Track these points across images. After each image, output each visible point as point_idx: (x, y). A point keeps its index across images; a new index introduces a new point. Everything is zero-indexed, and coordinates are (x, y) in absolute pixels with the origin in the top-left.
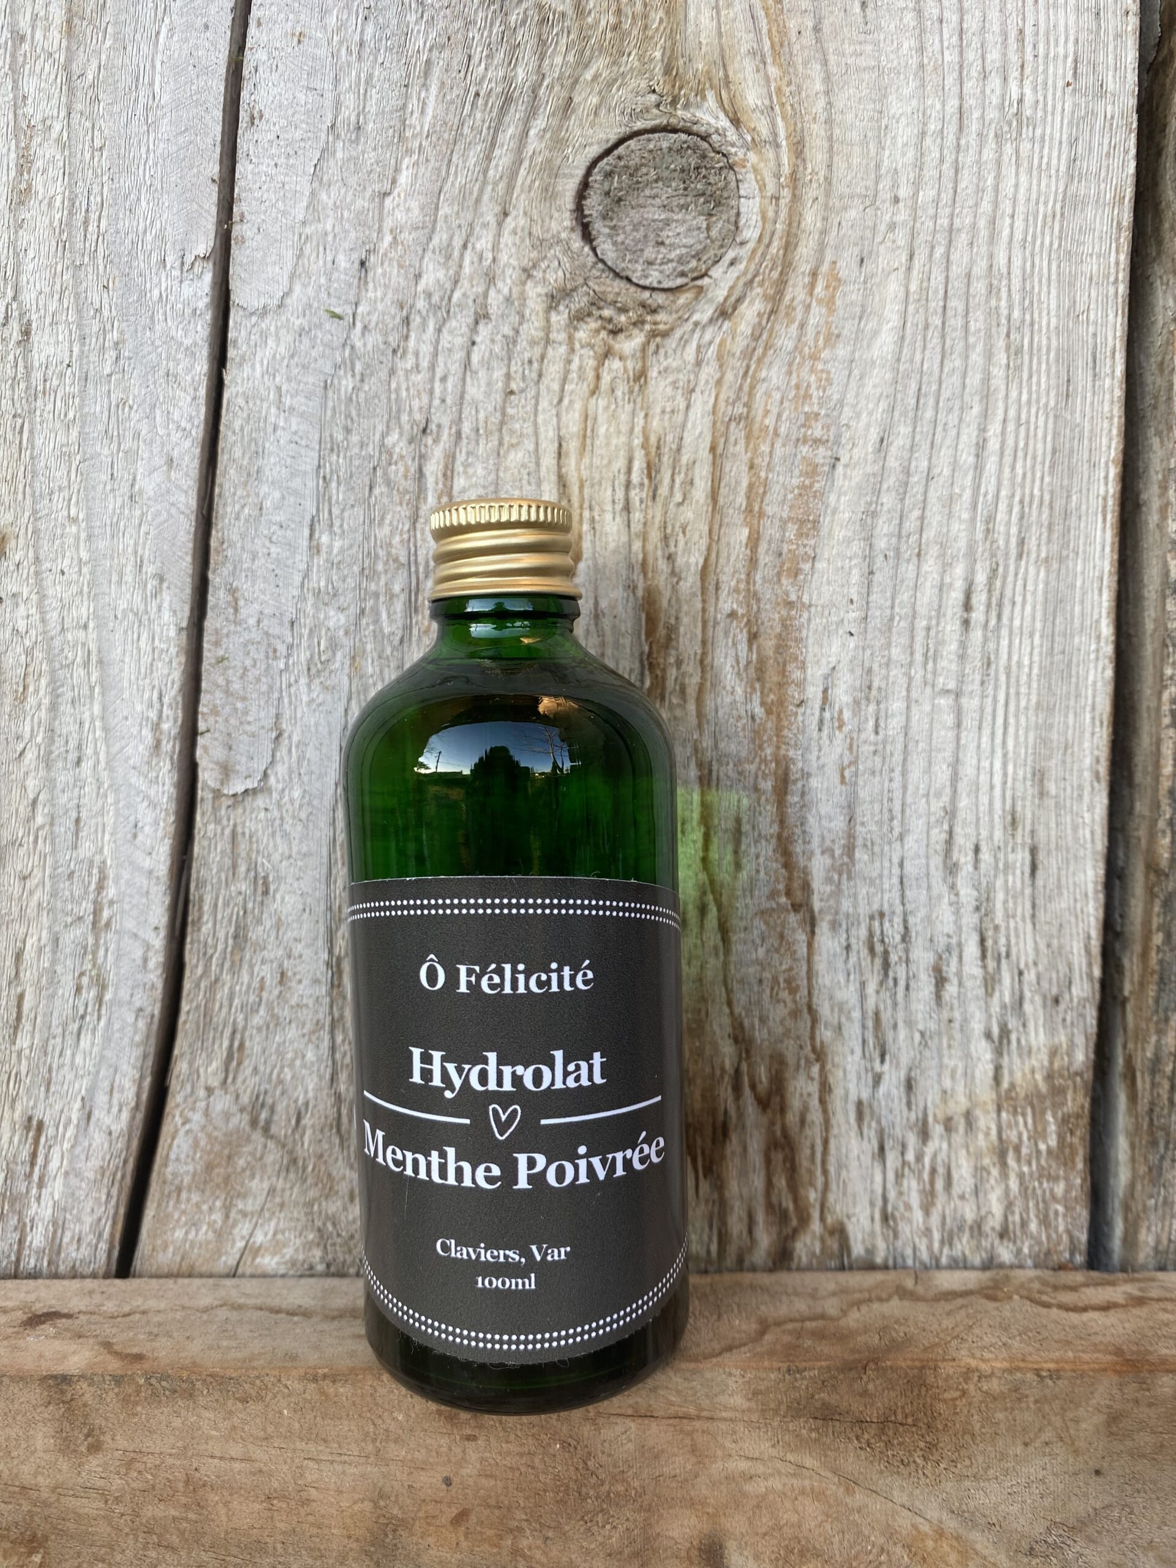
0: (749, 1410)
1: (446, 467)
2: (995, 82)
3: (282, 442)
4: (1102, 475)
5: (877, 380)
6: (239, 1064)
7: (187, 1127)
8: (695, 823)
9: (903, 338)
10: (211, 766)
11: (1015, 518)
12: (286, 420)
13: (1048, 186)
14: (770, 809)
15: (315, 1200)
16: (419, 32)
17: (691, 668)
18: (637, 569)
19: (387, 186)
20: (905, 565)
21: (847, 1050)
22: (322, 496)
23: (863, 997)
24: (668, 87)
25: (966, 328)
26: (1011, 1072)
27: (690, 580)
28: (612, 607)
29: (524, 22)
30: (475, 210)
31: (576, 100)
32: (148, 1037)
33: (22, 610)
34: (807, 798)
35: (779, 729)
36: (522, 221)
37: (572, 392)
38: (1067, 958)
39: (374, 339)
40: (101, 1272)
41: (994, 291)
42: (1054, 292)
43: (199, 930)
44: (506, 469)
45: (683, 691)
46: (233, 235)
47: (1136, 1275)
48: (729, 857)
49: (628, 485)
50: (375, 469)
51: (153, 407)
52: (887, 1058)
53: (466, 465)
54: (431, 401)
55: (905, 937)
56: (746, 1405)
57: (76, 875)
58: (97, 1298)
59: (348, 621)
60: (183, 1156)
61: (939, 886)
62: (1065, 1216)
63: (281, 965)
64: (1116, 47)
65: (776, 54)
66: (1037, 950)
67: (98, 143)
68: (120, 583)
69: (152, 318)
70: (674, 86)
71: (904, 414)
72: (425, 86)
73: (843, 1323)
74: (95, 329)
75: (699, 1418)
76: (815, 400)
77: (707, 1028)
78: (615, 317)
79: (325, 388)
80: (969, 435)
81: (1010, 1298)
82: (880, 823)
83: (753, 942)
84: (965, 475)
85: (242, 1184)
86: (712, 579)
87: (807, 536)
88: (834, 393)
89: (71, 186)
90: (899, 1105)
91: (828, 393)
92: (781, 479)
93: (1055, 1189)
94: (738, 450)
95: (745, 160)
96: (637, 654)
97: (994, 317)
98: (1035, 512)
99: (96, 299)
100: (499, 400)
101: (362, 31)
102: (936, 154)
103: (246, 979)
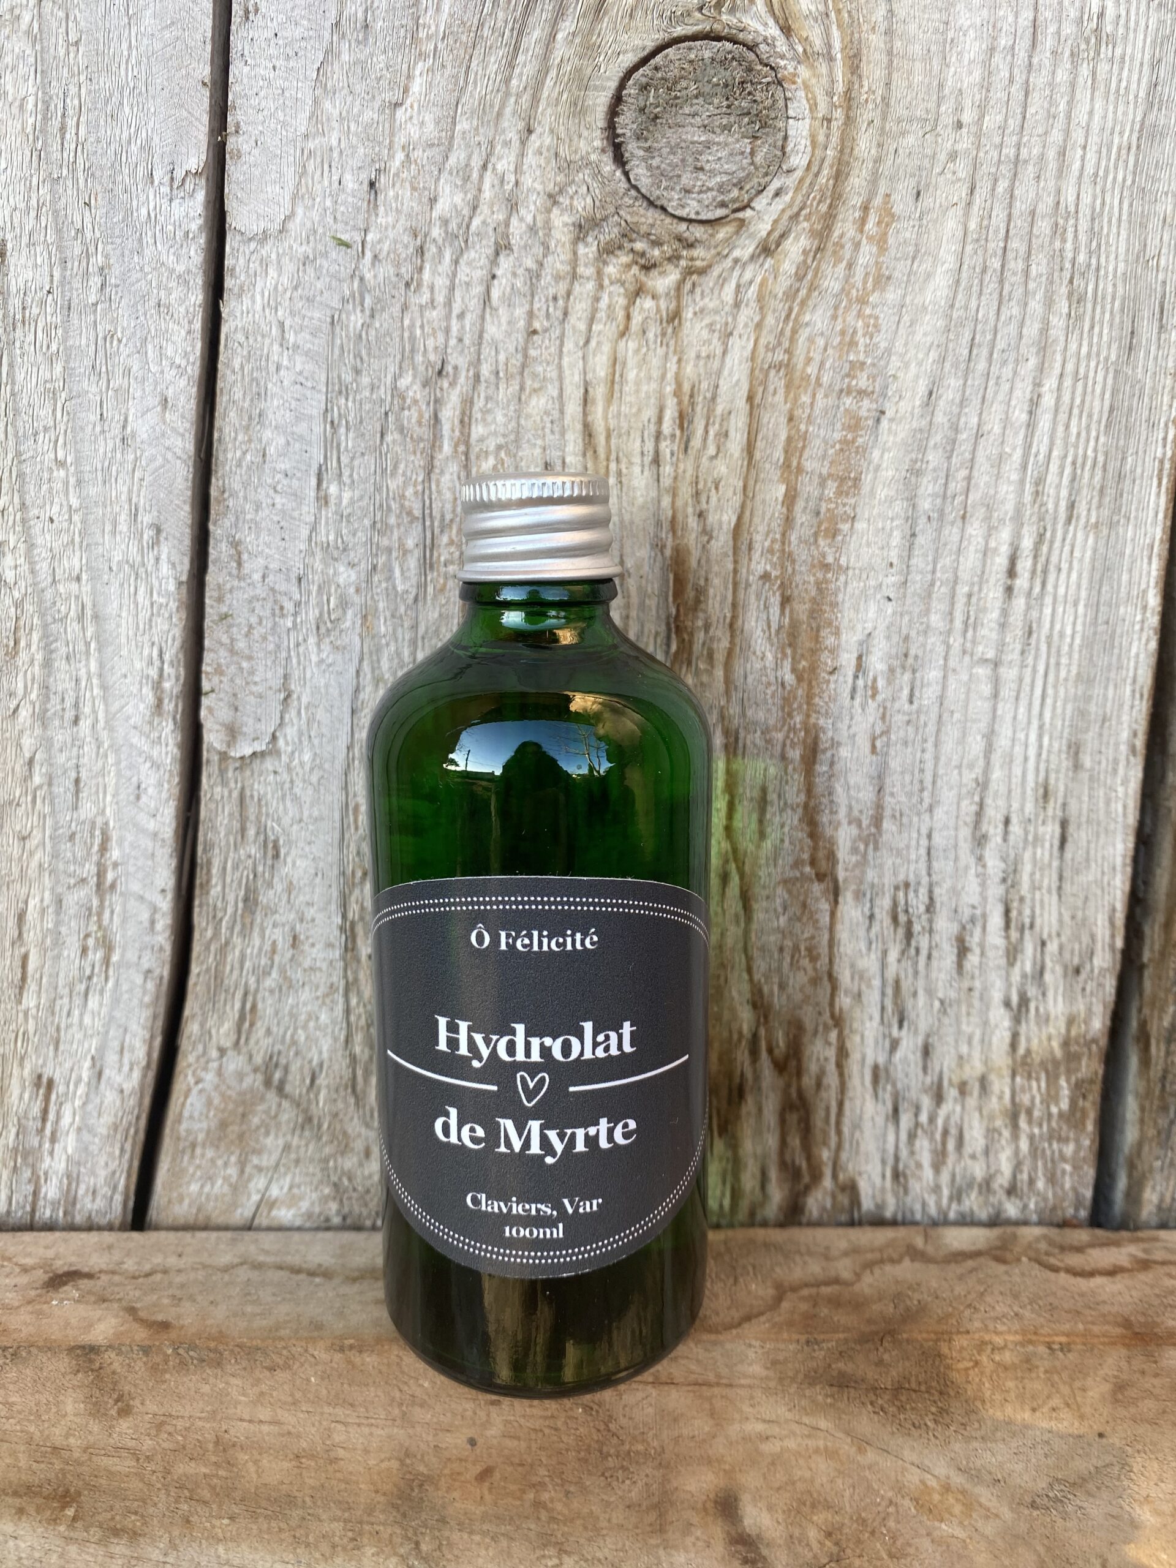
0: (767, 1378)
1: (463, 413)
3: (286, 383)
4: (1161, 436)
5: (929, 327)
6: (252, 1025)
7: (200, 1086)
8: (720, 791)
9: (958, 281)
10: (217, 727)
11: (1066, 480)
12: (290, 358)
13: (1125, 114)
14: (797, 779)
15: (330, 1156)
17: (720, 631)
18: (666, 526)
19: (398, 96)
20: (949, 527)
21: (866, 1017)
22: (331, 444)
23: (883, 966)
25: (1027, 272)
26: (1028, 1040)
27: (722, 538)
28: (639, 567)
30: (496, 125)
32: (157, 998)
33: (9, 560)
34: (837, 767)
35: (809, 697)
36: (547, 140)
37: (600, 333)
38: (1091, 930)
39: (386, 270)
40: (117, 1223)
41: (1059, 232)
42: (1124, 234)
43: (208, 893)
44: (528, 416)
45: (710, 656)
46: (228, 148)
47: (1140, 1234)
48: (754, 826)
49: (658, 436)
50: (386, 414)
51: (144, 341)
52: (906, 1024)
53: (486, 412)
55: (930, 908)
56: (764, 1373)
57: (78, 836)
58: (116, 1255)
59: (358, 578)
60: (196, 1114)
61: (966, 858)
62: (1071, 1175)
63: (293, 929)
66: (1061, 921)
67: (73, 37)
68: (114, 533)
69: (140, 240)
71: (956, 365)
73: (857, 1288)
74: (77, 251)
75: (718, 1384)
77: (727, 994)
78: (648, 250)
79: (332, 323)
80: (1023, 391)
81: (1019, 1260)
82: (910, 795)
83: (775, 910)
84: (1016, 433)
85: (257, 1141)
86: (745, 538)
87: (847, 494)
88: (882, 341)
89: (45, 86)
90: (915, 1069)
91: (876, 340)
92: (822, 432)
93: (1065, 1149)
94: (777, 399)
95: (795, 75)
96: (663, 617)
97: (1058, 260)
98: (1087, 475)
99: (77, 219)
100: (521, 340)
102: (1004, 74)
103: (257, 942)
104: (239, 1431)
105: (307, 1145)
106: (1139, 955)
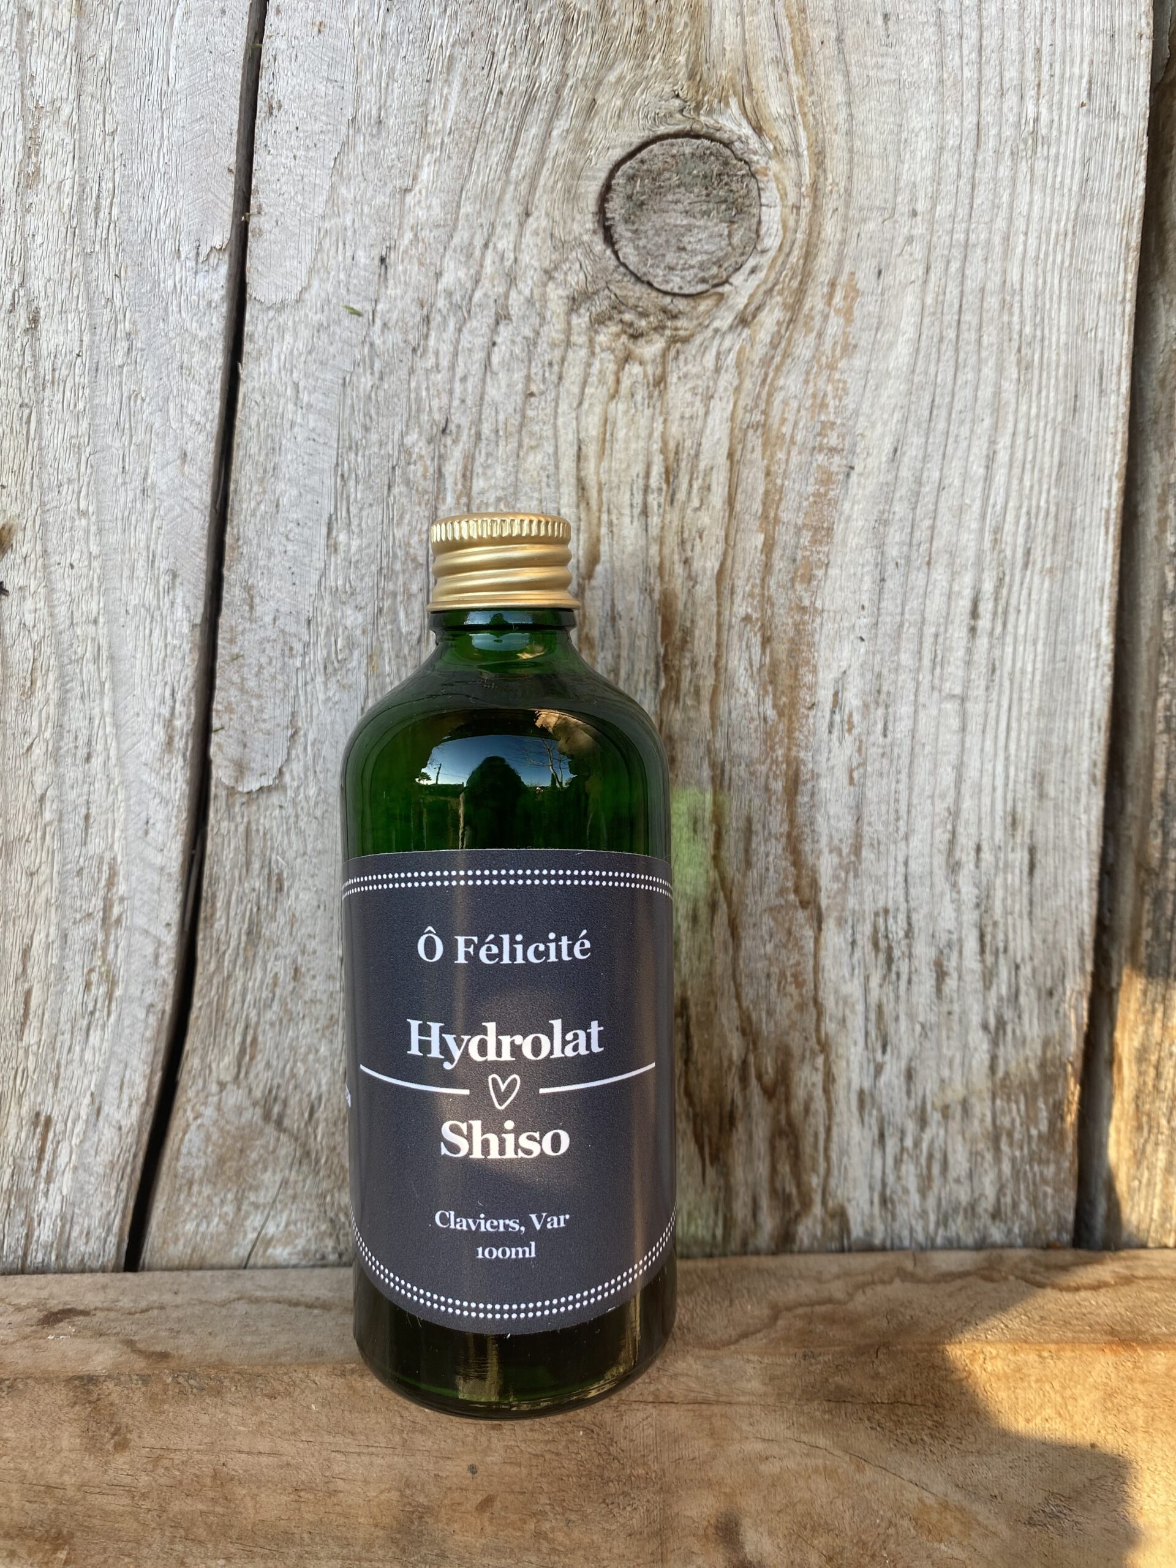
0: (765, 1394)
1: (465, 468)
2: (1011, 100)
3: (299, 439)
4: (1106, 488)
5: (893, 390)
6: (252, 1058)
7: (199, 1121)
8: (707, 822)
9: (918, 350)
10: (225, 763)
11: (1021, 529)
12: (303, 416)
13: (1061, 205)
14: (780, 810)
15: (328, 1191)
16: (442, 26)
17: (706, 670)
18: (654, 572)
19: (408, 183)
20: (915, 573)
21: (851, 1042)
22: (341, 495)
23: (866, 991)
24: (692, 92)
25: (979, 341)
26: (1007, 1062)
27: (706, 583)
28: (629, 609)
29: (548, 21)
30: (497, 209)
31: (601, 101)
32: (159, 1032)
33: (29, 604)
34: (816, 798)
35: (790, 731)
36: (544, 223)
37: (592, 395)
38: (1061, 953)
39: (394, 337)
40: (110, 1265)
41: (1007, 307)
42: (1064, 309)
43: (212, 926)
44: (526, 471)
45: (697, 693)
46: (251, 227)
47: (1123, 1254)
48: (741, 855)
49: (646, 489)
50: (393, 468)
51: (167, 400)
52: (889, 1049)
53: (486, 467)
55: (909, 933)
56: (763, 1389)
57: (85, 872)
58: (112, 1294)
59: (365, 620)
60: (194, 1150)
61: (941, 884)
62: (1053, 1197)
63: (295, 961)
64: (1129, 70)
65: (799, 64)
66: (1033, 945)
67: (109, 128)
68: (131, 577)
69: (166, 309)
70: (697, 92)
71: (918, 425)
72: (448, 82)
73: (850, 1306)
74: (106, 318)
75: (717, 1402)
76: (831, 409)
77: (716, 1021)
78: (636, 321)
79: (344, 384)
80: (979, 448)
81: (1006, 1279)
82: (887, 824)
83: (762, 937)
84: (975, 487)
85: (255, 1177)
86: (727, 583)
87: (821, 543)
88: (850, 402)
89: (82, 171)
90: (899, 1094)
91: (844, 402)
92: (797, 486)
93: (1045, 1172)
94: (756, 455)
95: (766, 169)
96: (652, 656)
97: (1006, 332)
98: (1041, 523)
99: (108, 289)
100: (519, 402)
101: (384, 23)
102: (953, 170)
103: (259, 974)
104: (237, 1464)
105: (304, 1180)
106: (1108, 980)
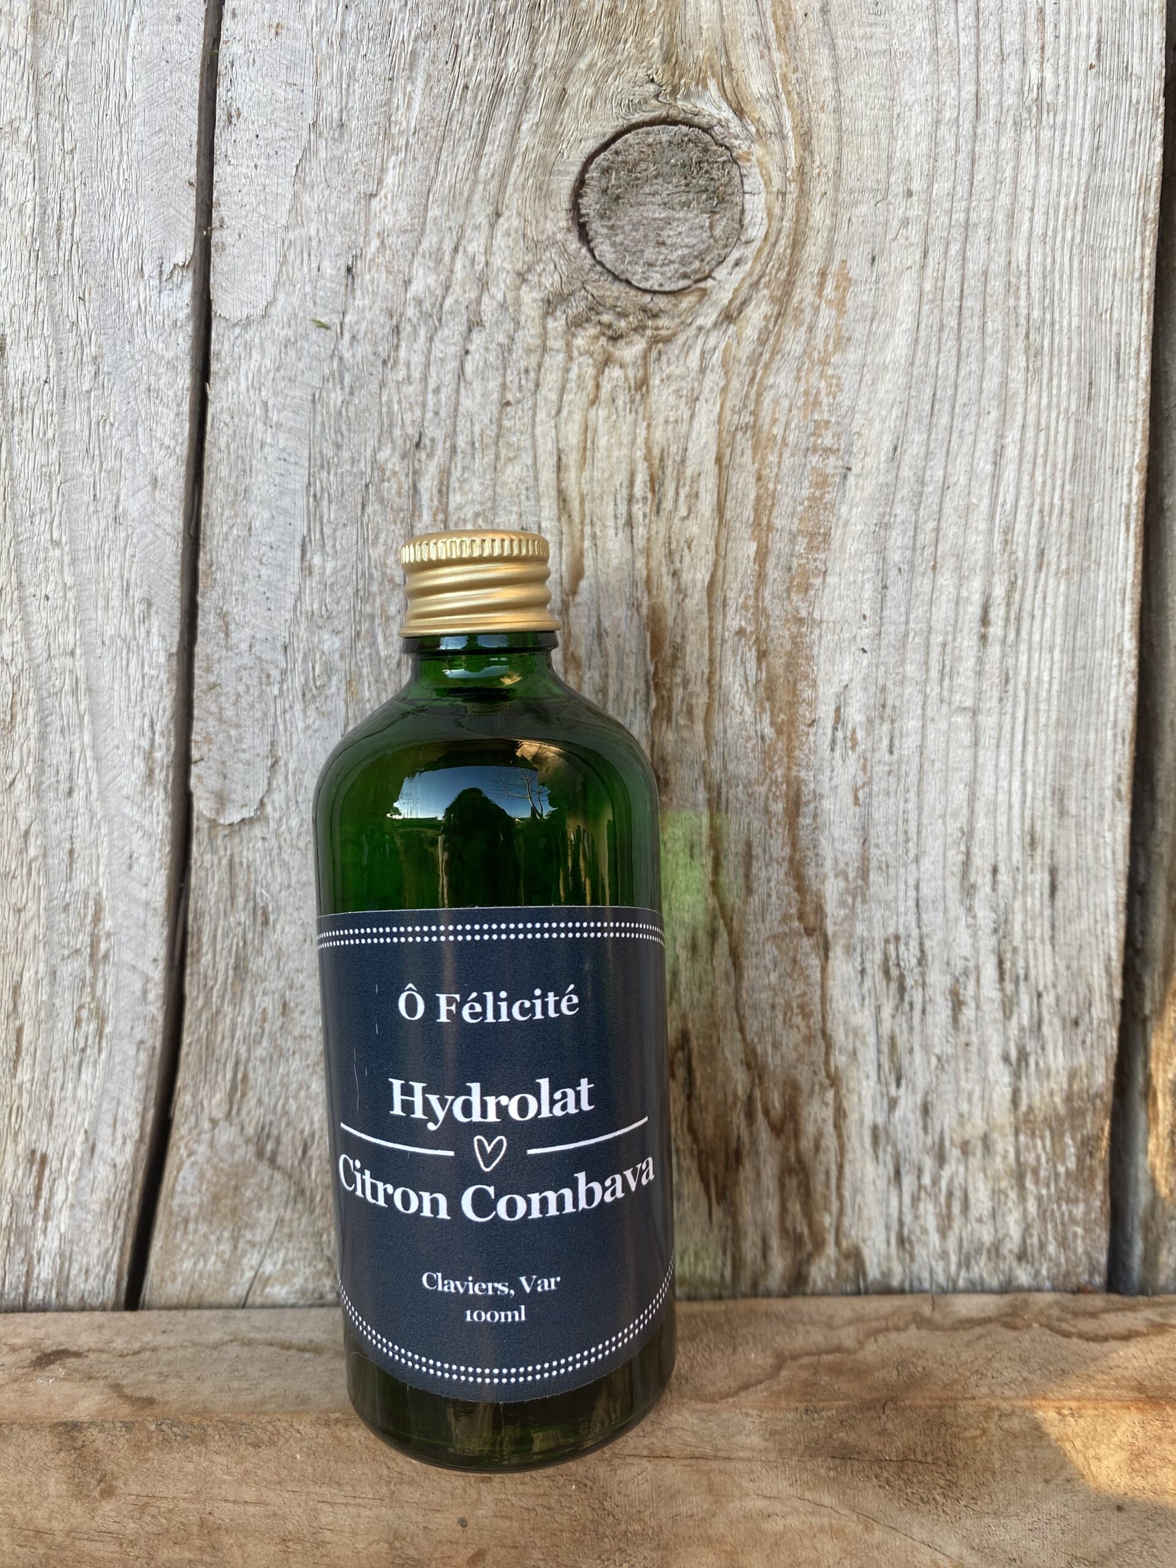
0: (766, 1450)
1: (441, 483)
2: (1013, 65)
3: (270, 459)
4: (1126, 482)
5: (890, 386)
6: (243, 1095)
7: (193, 1159)
8: (704, 847)
9: (917, 340)
10: (206, 795)
11: (1034, 529)
12: (273, 436)
13: (1070, 176)
14: (781, 833)
15: (324, 1229)
16: (403, 20)
17: (698, 687)
18: (641, 586)
19: (373, 187)
20: (920, 578)
21: (862, 1075)
22: (314, 516)
23: (878, 1022)
24: (667, 76)
25: (983, 329)
26: (1030, 1096)
27: (697, 596)
28: (616, 626)
29: (514, 8)
30: (466, 210)
31: (571, 91)
32: (150, 1069)
33: (6, 638)
34: (820, 819)
35: (790, 750)
36: (515, 222)
37: (571, 402)
38: (1087, 979)
39: (364, 349)
40: (110, 1304)
41: (1012, 290)
42: (1075, 290)
43: (199, 961)
44: (504, 484)
45: (690, 711)
46: (213, 241)
47: (1156, 1299)
48: (741, 881)
49: (630, 499)
50: (367, 486)
51: (135, 424)
52: (903, 1082)
53: (463, 481)
54: (423, 414)
55: (922, 961)
56: (763, 1444)
57: (71, 907)
58: (106, 1334)
59: (342, 644)
60: (189, 1188)
61: (956, 909)
62: (1083, 1238)
63: (283, 996)
64: (1141, 27)
65: (781, 39)
66: (1056, 972)
67: (68, 146)
68: (106, 608)
69: (131, 330)
70: (673, 75)
71: (919, 420)
72: (411, 79)
73: (860, 1356)
74: (72, 343)
75: (716, 1458)
76: (825, 408)
77: (719, 1054)
78: (615, 322)
79: (314, 401)
80: (986, 443)
81: (1029, 1326)
82: (895, 846)
83: (765, 966)
84: (982, 484)
85: (250, 1215)
86: (719, 593)
87: (818, 549)
88: (845, 400)
89: (42, 192)
90: (915, 1129)
91: (839, 399)
92: (790, 490)
93: (1075, 1212)
94: (745, 460)
95: (749, 153)
96: (642, 674)
97: (1013, 316)
98: (1055, 522)
99: (72, 312)
100: (495, 412)
101: (343, 21)
102: (951, 144)
103: (248, 1011)
104: (224, 1512)
105: (300, 1219)
106: (1140, 1006)
